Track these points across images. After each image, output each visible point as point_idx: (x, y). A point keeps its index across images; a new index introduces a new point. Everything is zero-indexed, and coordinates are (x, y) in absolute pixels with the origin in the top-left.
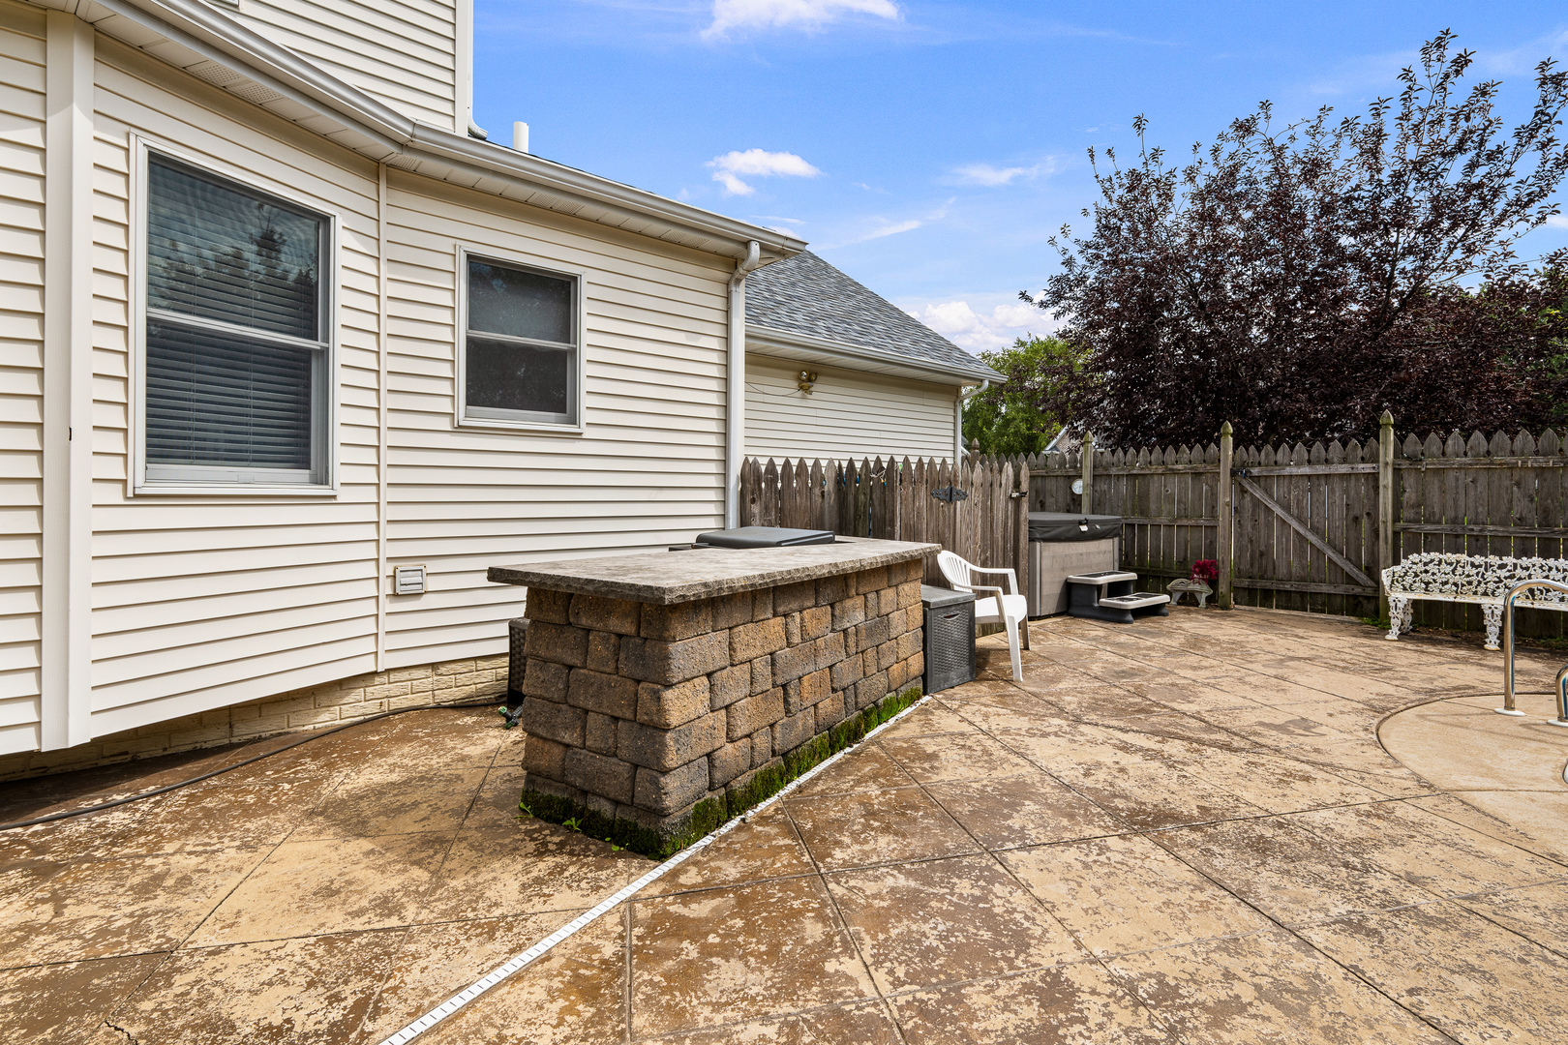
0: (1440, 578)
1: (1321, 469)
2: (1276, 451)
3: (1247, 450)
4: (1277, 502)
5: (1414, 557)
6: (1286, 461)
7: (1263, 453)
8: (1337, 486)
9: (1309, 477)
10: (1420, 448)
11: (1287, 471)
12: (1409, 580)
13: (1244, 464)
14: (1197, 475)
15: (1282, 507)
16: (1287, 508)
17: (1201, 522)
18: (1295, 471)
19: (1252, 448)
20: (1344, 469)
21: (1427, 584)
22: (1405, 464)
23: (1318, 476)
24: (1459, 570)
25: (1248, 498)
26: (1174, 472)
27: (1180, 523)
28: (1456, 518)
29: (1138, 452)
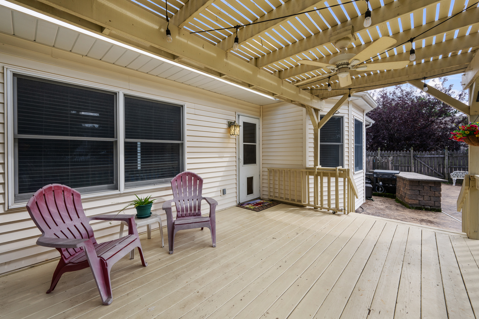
0: (460, 175)
1: (432, 156)
2: (422, 153)
3: (416, 152)
4: (423, 161)
5: (455, 172)
6: (425, 154)
7: (419, 153)
8: (436, 159)
9: (430, 157)
10: (452, 153)
11: (425, 156)
12: (454, 175)
13: (415, 155)
14: (405, 156)
15: (424, 162)
16: (425, 163)
17: (406, 165)
18: (427, 156)
19: (417, 152)
20: (437, 156)
21: (458, 176)
22: (450, 156)
23: (432, 157)
24: (463, 174)
25: (416, 161)
26: (400, 156)
27: (401, 165)
28: (460, 165)
29: (391, 152)
